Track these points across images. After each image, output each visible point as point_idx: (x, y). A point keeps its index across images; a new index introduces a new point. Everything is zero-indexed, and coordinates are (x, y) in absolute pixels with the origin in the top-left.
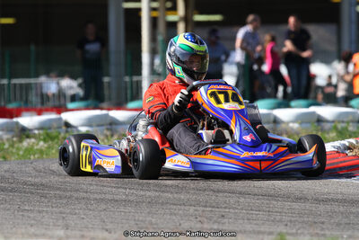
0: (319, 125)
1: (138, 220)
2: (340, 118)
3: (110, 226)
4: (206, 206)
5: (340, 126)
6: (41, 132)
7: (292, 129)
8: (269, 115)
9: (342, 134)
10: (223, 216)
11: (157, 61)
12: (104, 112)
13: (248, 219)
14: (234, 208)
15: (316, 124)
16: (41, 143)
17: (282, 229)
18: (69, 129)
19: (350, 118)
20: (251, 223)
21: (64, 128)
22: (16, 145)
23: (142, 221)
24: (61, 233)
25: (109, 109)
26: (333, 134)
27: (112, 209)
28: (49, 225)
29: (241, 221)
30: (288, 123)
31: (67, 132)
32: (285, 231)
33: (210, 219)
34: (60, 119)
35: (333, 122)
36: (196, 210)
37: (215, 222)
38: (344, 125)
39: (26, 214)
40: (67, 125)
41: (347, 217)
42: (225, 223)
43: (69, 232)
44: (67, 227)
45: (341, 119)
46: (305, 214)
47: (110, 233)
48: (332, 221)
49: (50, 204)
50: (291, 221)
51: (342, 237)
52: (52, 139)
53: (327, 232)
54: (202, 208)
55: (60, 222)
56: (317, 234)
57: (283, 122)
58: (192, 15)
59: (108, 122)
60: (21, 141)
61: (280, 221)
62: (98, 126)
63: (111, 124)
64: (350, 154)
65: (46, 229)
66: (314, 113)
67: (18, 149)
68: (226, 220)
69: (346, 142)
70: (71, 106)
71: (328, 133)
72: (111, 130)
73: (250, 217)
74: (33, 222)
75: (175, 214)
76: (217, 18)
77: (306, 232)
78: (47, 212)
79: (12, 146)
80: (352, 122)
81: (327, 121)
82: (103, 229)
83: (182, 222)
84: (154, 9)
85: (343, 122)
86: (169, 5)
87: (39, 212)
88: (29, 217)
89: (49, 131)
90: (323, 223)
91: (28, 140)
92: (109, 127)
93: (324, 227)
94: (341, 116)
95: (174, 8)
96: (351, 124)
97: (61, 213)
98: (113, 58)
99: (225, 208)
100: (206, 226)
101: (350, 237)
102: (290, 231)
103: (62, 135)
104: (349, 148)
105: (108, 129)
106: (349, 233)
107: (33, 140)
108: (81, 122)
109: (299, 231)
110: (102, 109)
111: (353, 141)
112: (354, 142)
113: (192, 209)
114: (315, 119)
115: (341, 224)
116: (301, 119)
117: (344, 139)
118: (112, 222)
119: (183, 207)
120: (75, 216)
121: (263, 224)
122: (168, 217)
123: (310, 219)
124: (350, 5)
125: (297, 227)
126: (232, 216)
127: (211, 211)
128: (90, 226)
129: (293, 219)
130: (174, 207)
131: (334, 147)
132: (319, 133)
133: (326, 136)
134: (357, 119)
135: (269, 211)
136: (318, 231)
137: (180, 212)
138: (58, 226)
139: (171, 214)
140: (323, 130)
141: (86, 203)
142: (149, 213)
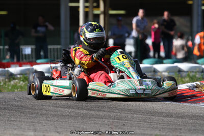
0: (179, 73)
1: (76, 127)
2: (191, 70)
3: (59, 130)
4: (114, 119)
5: (191, 74)
6: (21, 76)
7: (164, 75)
8: (151, 67)
9: (192, 79)
10: (124, 125)
13: (139, 127)
14: (130, 121)
15: (178, 73)
16: (22, 82)
19: (198, 70)
20: (140, 129)
22: (7, 83)
23: (78, 127)
24: (32, 133)
26: (187, 79)
27: (61, 120)
28: (25, 129)
29: (134, 128)
30: (162, 72)
33: (116, 126)
34: (33, 69)
35: (187, 72)
37: (120, 128)
38: (194, 74)
39: (12, 122)
41: (194, 126)
42: (125, 129)
43: (36, 133)
44: (35, 130)
46: (171, 124)
47: (60, 134)
48: (186, 128)
49: (26, 117)
50: (162, 128)
53: (183, 135)
54: (112, 120)
55: (31, 128)
57: (159, 72)
58: (108, 11)
60: (10, 81)
61: (157, 128)
64: (197, 90)
65: (23, 131)
66: (176, 67)
67: (8, 86)
68: (125, 127)
69: (194, 84)
70: (38, 61)
71: (184, 78)
73: (139, 125)
74: (16, 127)
75: (97, 124)
76: (122, 12)
78: (24, 121)
79: (5, 84)
80: (198, 72)
81: (184, 71)
82: (56, 131)
83: (100, 128)
84: (87, 7)
85: (193, 72)
86: (95, 4)
87: (20, 122)
88: (14, 124)
89: (25, 76)
90: (181, 129)
91: (14, 81)
93: (182, 131)
95: (98, 7)
97: (32, 122)
98: (63, 35)
99: (125, 120)
102: (162, 134)
104: (196, 87)
107: (17, 81)
109: (167, 134)
111: (198, 83)
113: (107, 120)
114: (177, 70)
115: (191, 130)
116: (168, 70)
117: (193, 82)
118: (61, 128)
119: (101, 120)
120: (40, 125)
121: (147, 129)
122: (93, 125)
123: (174, 127)
124: (198, 6)
125: (166, 131)
126: (129, 125)
127: (117, 122)
128: (48, 130)
129: (164, 127)
130: (96, 119)
131: (188, 86)
132: (180, 78)
133: (184, 80)
134: (201, 70)
135: (150, 122)
136: (178, 134)
137: (100, 122)
138: (30, 130)
139: (95, 123)
140: (181, 77)
141: (46, 117)
142: (82, 123)
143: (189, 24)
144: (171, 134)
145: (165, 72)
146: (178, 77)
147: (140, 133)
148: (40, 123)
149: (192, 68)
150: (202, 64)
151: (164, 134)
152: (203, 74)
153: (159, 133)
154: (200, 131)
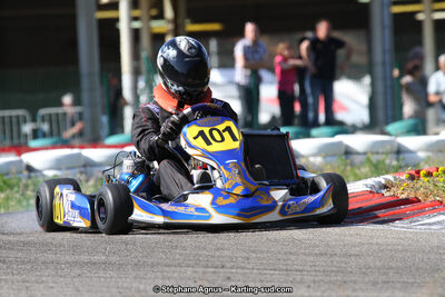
0: (347, 158)
1: (122, 288)
2: (374, 149)
4: (207, 267)
5: (374, 158)
7: (314, 165)
9: (378, 169)
10: (229, 278)
11: (142, 84)
12: (76, 151)
13: (262, 281)
14: (243, 268)
15: (344, 157)
17: (303, 291)
18: (33, 174)
19: (388, 148)
21: (26, 173)
23: (127, 288)
25: (82, 147)
26: (365, 170)
27: (89, 274)
30: (307, 157)
31: (29, 177)
33: (213, 282)
34: (21, 161)
35: (365, 153)
36: (196, 272)
40: (30, 169)
41: (385, 274)
45: (376, 150)
46: (332, 271)
49: (9, 271)
50: (314, 282)
52: (11, 187)
54: (201, 270)
55: (23, 293)
57: (303, 156)
58: (184, 27)
59: (82, 163)
61: (302, 282)
62: (68, 168)
63: (85, 166)
64: (387, 194)
66: (340, 143)
68: (233, 283)
69: (382, 179)
70: (33, 144)
71: (359, 168)
72: (86, 173)
73: (263, 277)
75: (169, 278)
76: (215, 27)
78: (6, 280)
80: (387, 154)
81: (358, 153)
84: (136, 18)
85: (377, 153)
86: (154, 12)
89: (5, 178)
90: (355, 282)
92: (82, 169)
93: (357, 287)
94: (375, 146)
95: (160, 16)
97: (24, 281)
98: (85, 83)
99: (232, 268)
102: (314, 294)
103: (24, 181)
104: (385, 187)
105: (81, 173)
106: (388, 293)
108: (48, 165)
110: (72, 147)
111: (390, 177)
112: (392, 179)
113: (191, 269)
114: (343, 150)
115: (377, 283)
116: (325, 151)
117: (378, 176)
118: (89, 291)
119: (178, 269)
120: (41, 286)
122: (161, 281)
123: (339, 278)
124: (383, 5)
125: (323, 289)
126: (240, 277)
127: (214, 273)
129: (317, 279)
130: (167, 269)
131: (367, 186)
132: (349, 168)
133: (357, 171)
134: (395, 149)
135: (287, 270)
136: (349, 293)
137: (176, 275)
139: (164, 278)
140: (352, 165)
141: (56, 268)
142: (135, 278)
143: (363, 47)
144: (334, 294)
145: (315, 155)
146: (346, 165)
148: (42, 282)
149: (376, 144)
150: (397, 136)
151: (319, 294)
152: (401, 156)
153: (307, 294)
154: (398, 285)
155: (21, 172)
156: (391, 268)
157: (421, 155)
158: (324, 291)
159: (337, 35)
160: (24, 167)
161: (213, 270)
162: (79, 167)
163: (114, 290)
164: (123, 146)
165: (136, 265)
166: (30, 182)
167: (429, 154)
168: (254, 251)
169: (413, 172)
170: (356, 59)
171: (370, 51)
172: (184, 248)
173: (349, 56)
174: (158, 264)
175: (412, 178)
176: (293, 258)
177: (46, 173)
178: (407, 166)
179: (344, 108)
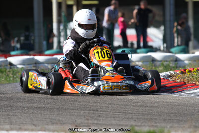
0: (153, 63)
1: (52, 118)
2: (165, 59)
3: (35, 122)
4: (90, 110)
5: (165, 63)
9: (167, 68)
10: (100, 116)
11: (62, 27)
12: (32, 57)
13: (114, 117)
14: (106, 111)
15: (151, 63)
17: (133, 123)
18: (12, 67)
19: (172, 59)
20: (115, 120)
21: (9, 66)
23: (54, 119)
24: (8, 126)
25: (34, 55)
26: (161, 68)
27: (37, 112)
29: (110, 119)
31: (11, 68)
32: (134, 124)
33: (92, 117)
34: (7, 61)
35: (161, 61)
36: (84, 112)
37: (95, 119)
38: (167, 63)
40: (11, 64)
41: (169, 115)
42: (101, 120)
43: (12, 126)
44: (11, 123)
46: (146, 114)
47: (36, 126)
48: (161, 118)
50: (138, 118)
51: (167, 127)
52: (2, 72)
53: (158, 124)
54: (87, 111)
55: (7, 120)
56: (153, 125)
57: (133, 62)
58: (81, 2)
59: (34, 62)
61: (132, 118)
62: (28, 64)
63: (36, 63)
64: (171, 80)
66: (150, 56)
68: (102, 118)
69: (168, 73)
70: (13, 53)
71: (158, 68)
73: (115, 116)
75: (73, 115)
76: (95, 3)
77: (146, 124)
81: (158, 61)
82: (32, 124)
83: (76, 119)
85: (167, 61)
90: (156, 119)
92: (34, 65)
93: (157, 121)
96: (171, 62)
97: (8, 115)
98: (36, 26)
99: (101, 111)
100: (90, 121)
101: (171, 127)
102: (137, 124)
103: (8, 70)
104: (170, 76)
105: (34, 67)
106: (171, 124)
108: (19, 63)
109: (142, 124)
110: (30, 55)
111: (172, 72)
113: (83, 111)
114: (151, 60)
115: (166, 120)
116: (142, 59)
117: (167, 71)
118: (37, 120)
119: (77, 111)
120: (16, 117)
121: (122, 120)
122: (69, 116)
123: (149, 117)
125: (141, 121)
126: (105, 115)
127: (93, 113)
128: (24, 122)
129: (139, 117)
130: (71, 111)
131: (162, 76)
134: (174, 59)
135: (125, 113)
137: (76, 114)
138: (6, 122)
139: (70, 115)
140: (155, 66)
141: (22, 109)
142: (57, 114)
143: (161, 13)
145: (139, 61)
146: (153, 66)
147: (115, 123)
148: (16, 115)
149: (166, 57)
150: (175, 53)
152: (176, 63)
154: (175, 121)
155: (7, 66)
156: (172, 113)
157: (186, 62)
158: (142, 123)
159: (150, 7)
160: (8, 64)
161: (92, 112)
162: (33, 64)
163: (49, 120)
164: (52, 55)
165: (58, 109)
166: (11, 70)
167: (190, 62)
168: (111, 104)
169: (183, 70)
170: (157, 18)
171: (164, 15)
172: (80, 102)
173: (154, 17)
174: (68, 108)
175: (182, 73)
176: (128, 107)
177: (18, 66)
178: (180, 67)
179: (152, 41)
